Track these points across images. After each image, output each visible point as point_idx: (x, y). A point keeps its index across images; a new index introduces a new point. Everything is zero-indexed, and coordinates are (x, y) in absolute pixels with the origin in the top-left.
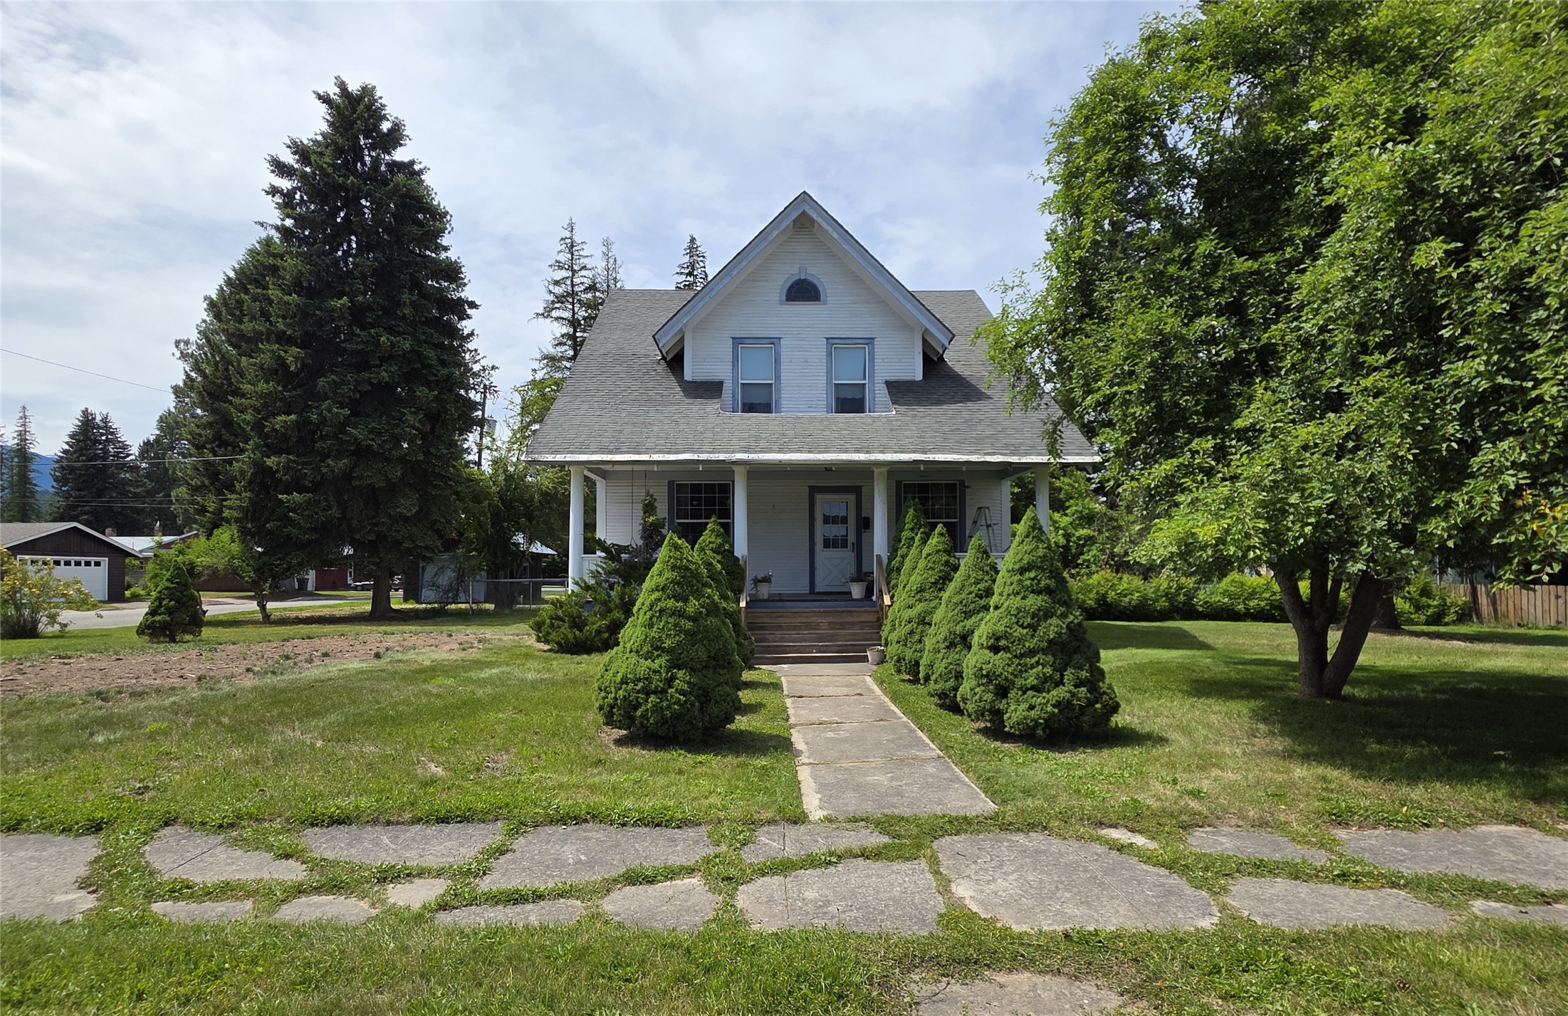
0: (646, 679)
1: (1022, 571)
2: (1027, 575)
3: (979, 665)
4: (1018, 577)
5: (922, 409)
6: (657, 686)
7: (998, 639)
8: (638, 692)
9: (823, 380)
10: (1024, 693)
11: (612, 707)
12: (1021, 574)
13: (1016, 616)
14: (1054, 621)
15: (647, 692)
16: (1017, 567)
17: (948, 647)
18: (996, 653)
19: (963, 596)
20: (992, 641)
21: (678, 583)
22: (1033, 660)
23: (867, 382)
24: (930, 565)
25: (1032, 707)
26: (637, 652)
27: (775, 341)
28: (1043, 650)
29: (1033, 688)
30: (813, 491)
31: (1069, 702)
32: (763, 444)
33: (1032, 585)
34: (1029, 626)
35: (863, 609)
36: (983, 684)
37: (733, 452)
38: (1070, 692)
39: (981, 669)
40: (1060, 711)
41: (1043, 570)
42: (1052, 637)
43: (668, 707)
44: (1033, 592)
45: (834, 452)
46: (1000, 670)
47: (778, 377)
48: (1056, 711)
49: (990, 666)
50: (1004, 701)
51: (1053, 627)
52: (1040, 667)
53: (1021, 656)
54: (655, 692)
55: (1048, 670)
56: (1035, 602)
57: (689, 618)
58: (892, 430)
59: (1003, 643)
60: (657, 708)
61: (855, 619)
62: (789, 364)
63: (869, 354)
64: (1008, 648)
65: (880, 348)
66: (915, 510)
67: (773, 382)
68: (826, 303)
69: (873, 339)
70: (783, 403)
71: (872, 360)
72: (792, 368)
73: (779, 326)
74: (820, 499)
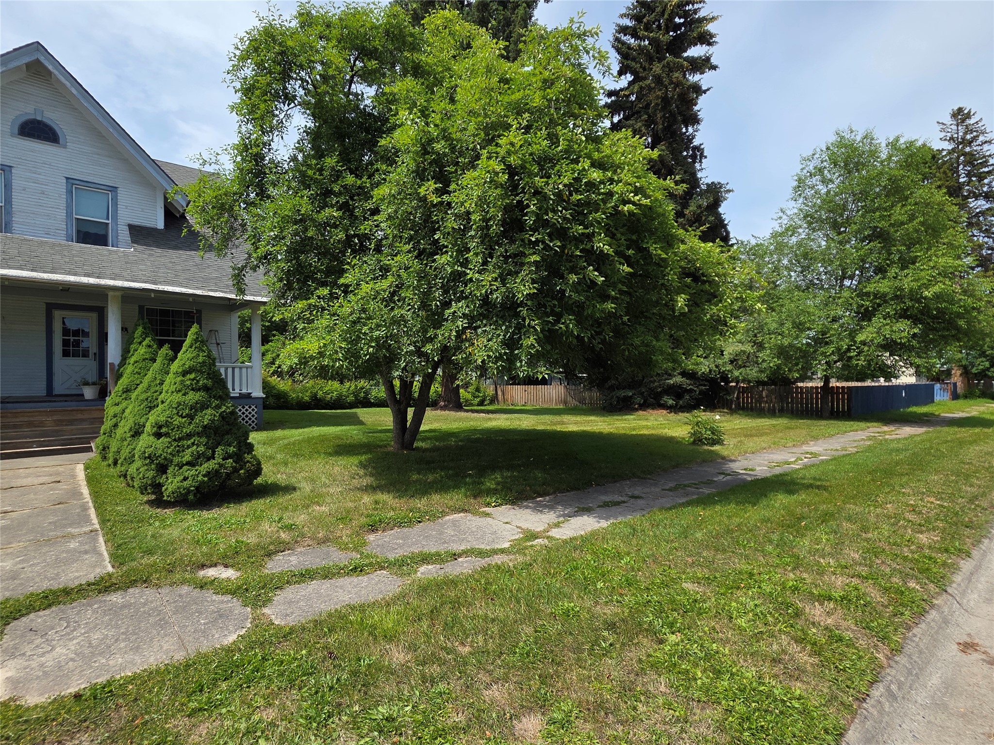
1: (184, 373)
2: (188, 376)
3: (143, 449)
4: (181, 378)
7: (160, 427)
9: (63, 213)
10: (181, 468)
12: (184, 376)
13: (176, 408)
14: (209, 411)
16: (180, 370)
17: (133, 436)
18: (158, 439)
19: (149, 394)
20: (155, 429)
22: (189, 442)
23: (110, 221)
24: (136, 370)
25: (185, 479)
27: (5, 168)
28: (198, 433)
29: (188, 463)
30: (50, 308)
31: (217, 471)
33: (191, 384)
34: (187, 416)
35: (94, 408)
36: (146, 465)
38: (219, 464)
39: (145, 452)
40: (209, 479)
41: (202, 373)
42: (205, 423)
44: (193, 389)
46: (160, 452)
47: (9, 203)
48: (206, 479)
49: (152, 449)
50: (164, 476)
51: (207, 416)
52: (195, 447)
53: (180, 439)
55: (202, 449)
56: (193, 397)
58: (126, 263)
59: (164, 430)
61: (86, 416)
62: (23, 192)
63: (112, 199)
64: (168, 433)
65: (123, 197)
66: (144, 328)
67: (3, 204)
68: (65, 147)
69: (116, 188)
70: (14, 225)
71: (115, 205)
72: (26, 196)
73: (11, 155)
74: (59, 314)
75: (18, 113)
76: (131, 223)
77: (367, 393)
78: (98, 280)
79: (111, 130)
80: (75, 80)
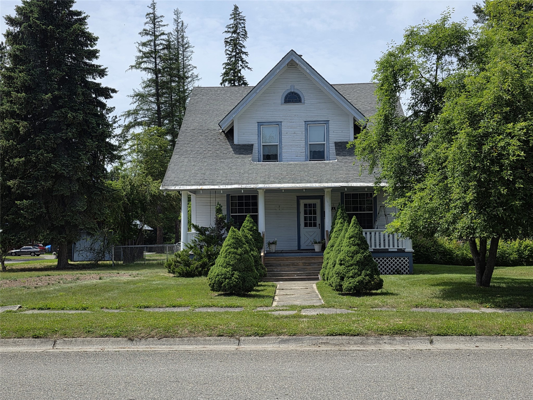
0: (225, 274)
4: (349, 240)
6: (228, 277)
7: (341, 261)
8: (222, 278)
9: (303, 143)
10: (349, 278)
11: (214, 284)
12: (350, 239)
13: (347, 253)
14: (359, 255)
15: (225, 279)
16: (348, 237)
18: (341, 266)
21: (235, 243)
22: (352, 268)
23: (325, 143)
25: (350, 283)
26: (222, 266)
27: (279, 124)
28: (355, 264)
29: (351, 277)
30: (299, 198)
31: (362, 281)
32: (272, 179)
33: (353, 243)
34: (351, 257)
36: (337, 277)
37: (257, 184)
38: (363, 278)
39: (337, 272)
40: (359, 284)
41: (357, 238)
42: (358, 260)
43: (232, 283)
44: (353, 245)
45: (304, 183)
46: (341, 271)
47: (280, 141)
48: (358, 284)
49: (339, 270)
50: (343, 281)
51: (358, 257)
52: (354, 270)
53: (348, 266)
54: (228, 278)
55: (356, 271)
56: (353, 248)
57: (238, 255)
58: (333, 170)
59: (343, 262)
60: (228, 283)
62: (286, 135)
63: (326, 129)
64: (344, 264)
65: (332, 126)
66: (342, 210)
67: (278, 144)
68: (304, 103)
69: (328, 121)
70: (283, 154)
71: (328, 131)
72: (288, 136)
73: (281, 116)
74: (302, 202)
75: (284, 90)
76: (336, 141)
78: (320, 184)
79: (325, 88)
80: (308, 64)
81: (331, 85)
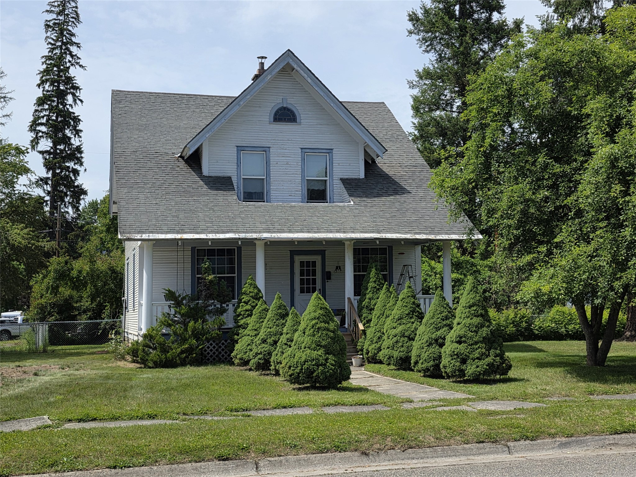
0: (317, 359)
1: (470, 307)
2: (472, 308)
3: (453, 350)
4: (468, 310)
5: (369, 200)
6: (322, 363)
7: (461, 338)
8: (313, 365)
9: (299, 177)
10: (474, 361)
11: (299, 374)
12: (470, 308)
13: (468, 327)
14: (485, 329)
15: (318, 366)
16: (467, 305)
17: (428, 346)
18: (460, 344)
19: (435, 320)
20: (458, 339)
21: (324, 316)
22: (477, 346)
23: (328, 178)
24: (404, 304)
25: (477, 367)
26: (309, 348)
27: (266, 150)
28: (481, 341)
29: (478, 358)
30: (293, 253)
31: (493, 363)
33: (475, 313)
34: (475, 331)
36: (455, 359)
37: (260, 232)
38: (493, 359)
39: (454, 352)
40: (489, 367)
41: (479, 306)
42: (484, 336)
43: (328, 371)
44: (475, 316)
46: (462, 351)
47: (268, 174)
48: (488, 367)
49: (458, 350)
50: (465, 366)
51: (485, 331)
52: (480, 349)
53: (472, 344)
54: (321, 365)
55: (484, 350)
56: (476, 320)
57: (331, 331)
58: (355, 216)
59: (463, 339)
60: (323, 372)
62: (276, 165)
63: (329, 160)
64: (466, 341)
65: (337, 156)
67: (265, 177)
68: (300, 124)
69: (332, 149)
70: (272, 192)
71: (332, 163)
72: (278, 168)
73: (269, 138)
74: (298, 259)
75: (273, 104)
76: (342, 177)
77: (530, 323)
79: (332, 105)
80: (310, 71)
81: (341, 102)
